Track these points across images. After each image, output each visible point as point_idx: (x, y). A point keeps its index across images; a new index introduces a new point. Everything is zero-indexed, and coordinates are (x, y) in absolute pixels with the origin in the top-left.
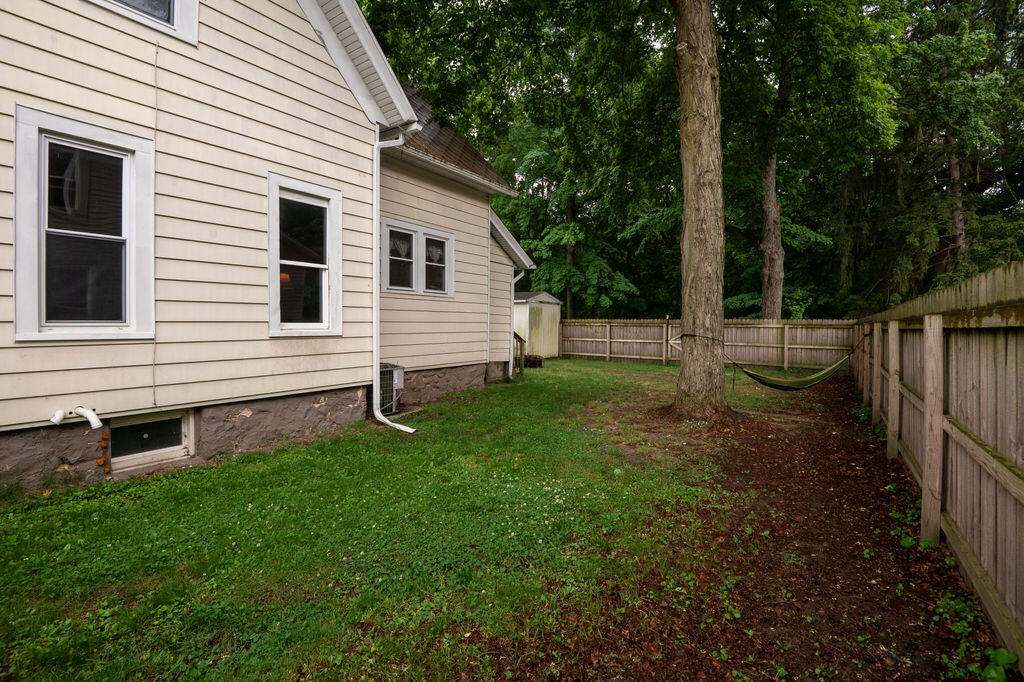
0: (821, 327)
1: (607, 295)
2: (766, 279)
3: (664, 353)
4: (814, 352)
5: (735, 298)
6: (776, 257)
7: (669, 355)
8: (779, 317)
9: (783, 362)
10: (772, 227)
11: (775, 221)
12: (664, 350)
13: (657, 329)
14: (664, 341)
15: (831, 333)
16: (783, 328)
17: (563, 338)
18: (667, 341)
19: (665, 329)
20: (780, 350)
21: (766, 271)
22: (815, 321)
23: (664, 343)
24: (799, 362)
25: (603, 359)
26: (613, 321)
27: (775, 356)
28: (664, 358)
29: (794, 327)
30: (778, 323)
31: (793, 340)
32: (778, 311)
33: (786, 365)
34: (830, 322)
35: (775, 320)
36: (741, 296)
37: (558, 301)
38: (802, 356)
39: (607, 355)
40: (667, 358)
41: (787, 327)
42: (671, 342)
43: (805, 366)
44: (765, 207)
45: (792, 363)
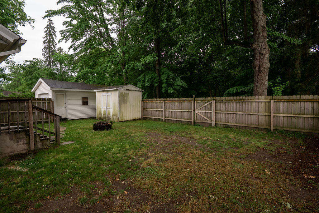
0: (300, 101)
1: (172, 87)
2: (257, 68)
3: (192, 117)
4: (294, 120)
5: (233, 88)
6: (264, 52)
7: (196, 119)
8: (266, 94)
9: (270, 125)
10: (261, 31)
11: (263, 27)
12: (192, 115)
13: (188, 104)
14: (192, 111)
15: (308, 105)
16: (270, 102)
17: (144, 109)
18: (194, 110)
19: (192, 104)
20: (267, 117)
21: (257, 63)
22: (294, 97)
23: (192, 112)
24: (281, 125)
25: (161, 120)
26: (166, 99)
27: (264, 122)
28: (192, 121)
29: (279, 101)
30: (266, 99)
31: (277, 111)
32: (266, 91)
33: (272, 128)
34: (306, 97)
35: (263, 97)
36: (236, 87)
37: (140, 90)
38: (284, 122)
39: (163, 118)
40: (194, 120)
41: (272, 101)
42: (196, 111)
43: (286, 129)
44: (255, 18)
45: (276, 126)
